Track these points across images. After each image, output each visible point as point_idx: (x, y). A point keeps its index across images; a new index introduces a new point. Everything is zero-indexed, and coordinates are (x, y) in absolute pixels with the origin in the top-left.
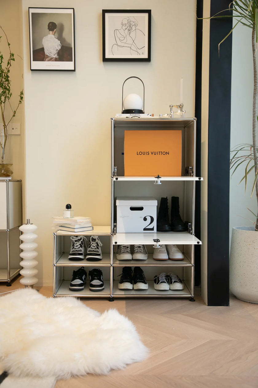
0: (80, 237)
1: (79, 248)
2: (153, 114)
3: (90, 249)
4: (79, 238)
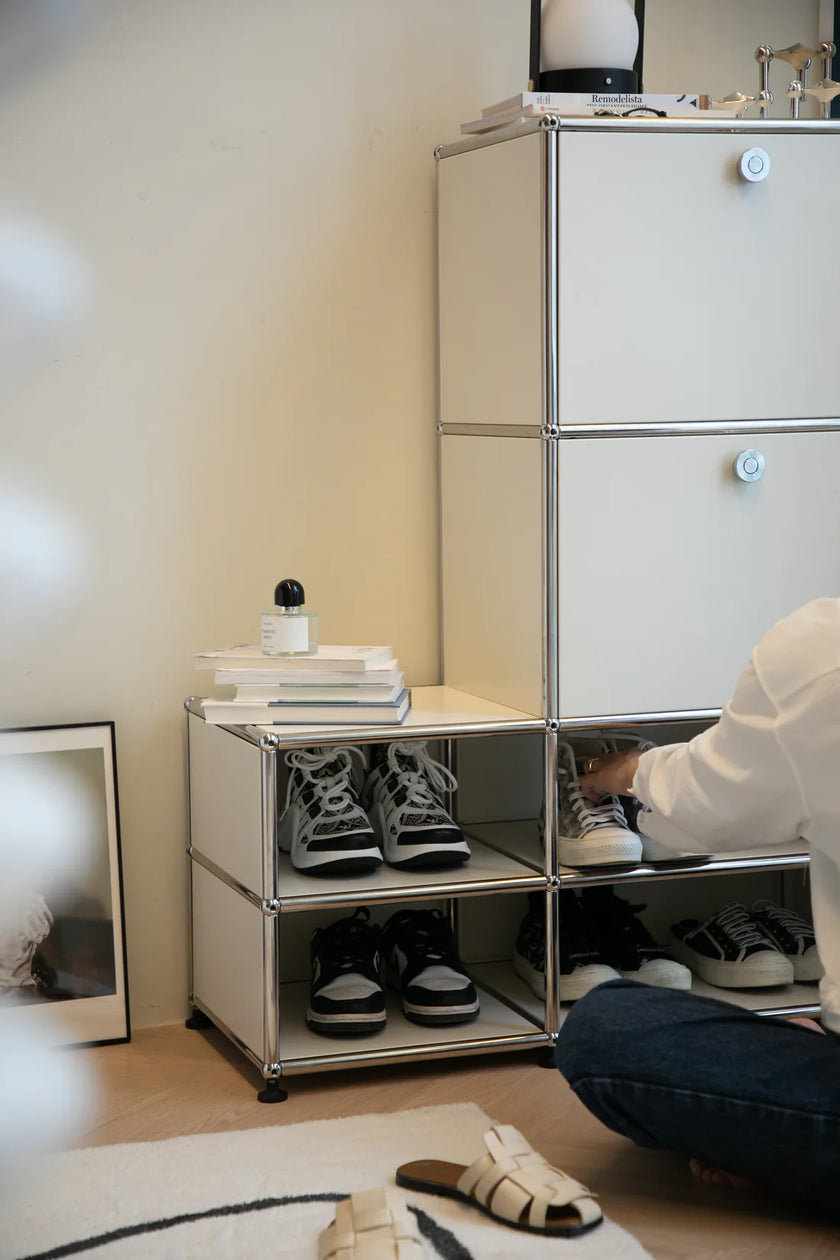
0: (337, 751)
1: (349, 808)
2: (706, 97)
3: (405, 809)
4: (331, 757)
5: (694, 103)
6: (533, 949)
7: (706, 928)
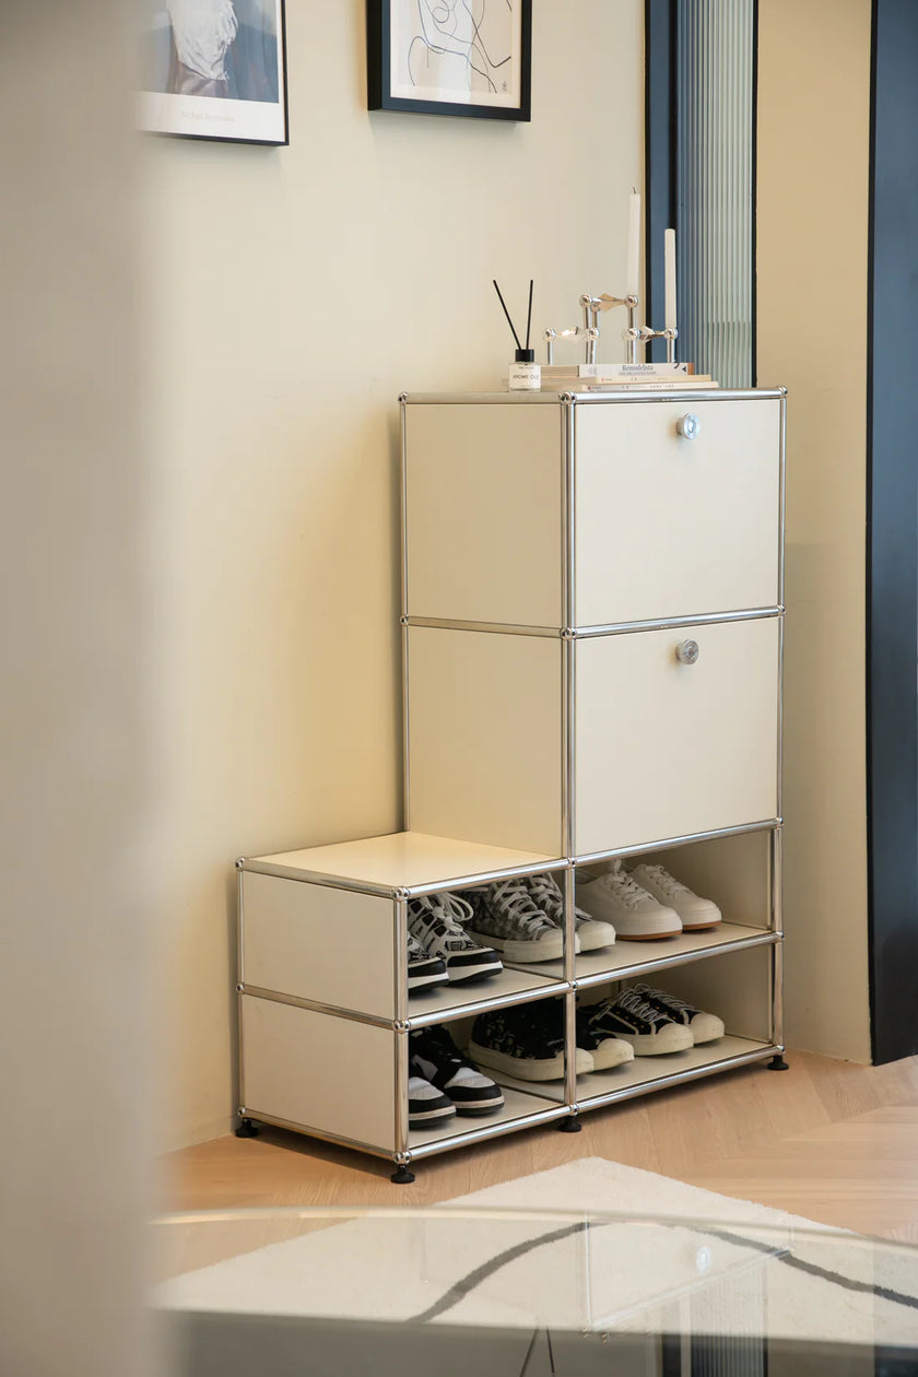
5: (684, 369)
6: (501, 1041)
7: (610, 1010)
